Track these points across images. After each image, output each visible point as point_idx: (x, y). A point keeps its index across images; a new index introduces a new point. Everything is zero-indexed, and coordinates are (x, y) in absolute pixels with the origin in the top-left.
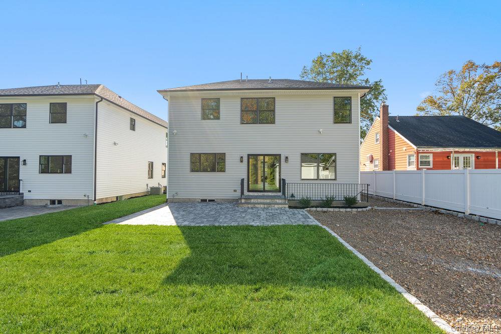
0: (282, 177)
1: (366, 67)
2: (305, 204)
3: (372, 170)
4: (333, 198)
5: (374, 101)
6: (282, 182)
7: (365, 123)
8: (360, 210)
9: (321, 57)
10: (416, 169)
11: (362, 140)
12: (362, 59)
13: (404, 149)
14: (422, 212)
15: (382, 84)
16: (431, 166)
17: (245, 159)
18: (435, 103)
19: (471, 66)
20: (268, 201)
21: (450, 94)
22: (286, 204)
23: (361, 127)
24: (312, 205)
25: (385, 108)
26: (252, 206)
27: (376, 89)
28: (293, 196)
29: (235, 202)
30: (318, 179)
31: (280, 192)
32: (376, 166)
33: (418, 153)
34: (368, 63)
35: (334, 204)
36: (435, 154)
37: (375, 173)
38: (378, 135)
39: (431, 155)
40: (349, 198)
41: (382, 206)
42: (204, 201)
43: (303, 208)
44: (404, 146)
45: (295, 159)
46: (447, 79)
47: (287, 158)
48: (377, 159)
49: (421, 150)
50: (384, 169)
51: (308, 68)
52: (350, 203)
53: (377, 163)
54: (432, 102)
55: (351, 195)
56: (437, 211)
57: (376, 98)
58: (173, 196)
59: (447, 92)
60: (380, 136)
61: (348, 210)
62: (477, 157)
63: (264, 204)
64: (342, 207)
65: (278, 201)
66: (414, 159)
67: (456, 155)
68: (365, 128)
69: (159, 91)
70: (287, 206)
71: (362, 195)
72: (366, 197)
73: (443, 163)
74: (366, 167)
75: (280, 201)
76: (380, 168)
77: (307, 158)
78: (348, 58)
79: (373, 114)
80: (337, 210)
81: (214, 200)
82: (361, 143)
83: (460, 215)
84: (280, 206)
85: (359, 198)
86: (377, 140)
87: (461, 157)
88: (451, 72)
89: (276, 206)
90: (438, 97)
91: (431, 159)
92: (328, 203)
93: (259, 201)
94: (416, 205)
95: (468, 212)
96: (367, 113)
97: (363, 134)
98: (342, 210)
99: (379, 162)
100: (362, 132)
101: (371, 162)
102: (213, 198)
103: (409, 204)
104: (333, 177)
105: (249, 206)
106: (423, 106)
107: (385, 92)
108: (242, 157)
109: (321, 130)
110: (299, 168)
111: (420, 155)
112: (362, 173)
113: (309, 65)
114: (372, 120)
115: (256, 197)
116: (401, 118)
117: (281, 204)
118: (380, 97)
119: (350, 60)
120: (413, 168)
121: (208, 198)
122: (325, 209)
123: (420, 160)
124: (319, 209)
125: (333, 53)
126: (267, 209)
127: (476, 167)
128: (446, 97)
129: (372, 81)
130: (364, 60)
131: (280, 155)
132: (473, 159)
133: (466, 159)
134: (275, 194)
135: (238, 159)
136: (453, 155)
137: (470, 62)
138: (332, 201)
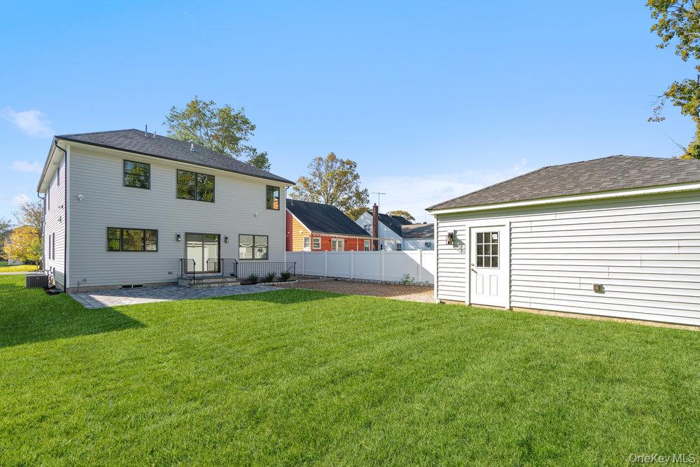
0: (221, 257)
1: (251, 132)
2: (254, 280)
4: (273, 274)
6: (222, 262)
8: (291, 282)
10: (310, 250)
13: (301, 232)
16: (320, 248)
19: (332, 157)
21: (317, 178)
24: (259, 281)
26: (207, 285)
29: (174, 285)
30: (254, 259)
31: (220, 272)
33: (312, 236)
34: (253, 128)
35: (275, 279)
36: (322, 237)
39: (320, 239)
40: (284, 273)
42: (125, 287)
44: (300, 229)
45: (234, 239)
46: (316, 164)
47: (226, 238)
49: (315, 234)
52: (286, 277)
54: (304, 182)
56: (336, 279)
58: (79, 283)
61: (287, 282)
62: (346, 241)
63: (219, 283)
64: (282, 281)
65: (228, 279)
66: (309, 242)
70: (239, 283)
73: (328, 245)
75: (231, 280)
80: (279, 283)
81: (141, 286)
83: (349, 280)
84: (233, 284)
87: (337, 242)
88: (320, 159)
89: (230, 284)
90: (309, 179)
91: (320, 242)
92: (270, 279)
102: (141, 283)
103: (317, 277)
104: (265, 257)
108: (178, 236)
109: (256, 213)
110: (237, 248)
111: (313, 238)
116: (294, 202)
117: (232, 282)
120: (308, 249)
121: (133, 284)
122: (271, 283)
123: (313, 242)
124: (267, 284)
126: (222, 286)
127: (345, 250)
128: (314, 180)
129: (259, 152)
130: (248, 123)
131: (219, 236)
132: (343, 242)
133: (340, 242)
134: (215, 274)
135: (174, 237)
136: (333, 239)
137: (332, 154)
138: (273, 277)
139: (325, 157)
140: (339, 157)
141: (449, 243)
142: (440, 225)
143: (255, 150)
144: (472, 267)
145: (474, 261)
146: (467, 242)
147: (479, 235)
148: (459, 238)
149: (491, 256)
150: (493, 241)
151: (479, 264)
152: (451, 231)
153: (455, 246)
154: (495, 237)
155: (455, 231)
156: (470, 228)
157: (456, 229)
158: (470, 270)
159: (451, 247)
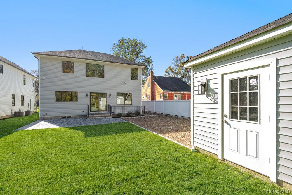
0: (108, 104)
1: (145, 49)
2: (119, 116)
3: (146, 100)
4: (131, 113)
5: (148, 66)
6: (108, 106)
7: (144, 77)
8: (141, 117)
9: (123, 40)
11: (143, 85)
12: (142, 45)
14: (163, 116)
15: (151, 59)
16: (168, 99)
17: (89, 95)
18: (172, 70)
19: (183, 56)
20: (102, 115)
21: (177, 67)
22: (110, 116)
23: (142, 78)
24: (122, 116)
25: (152, 72)
26: (95, 118)
27: (148, 61)
28: (113, 113)
29: (85, 117)
30: (124, 105)
31: (107, 111)
32: (148, 98)
33: (163, 93)
34: (145, 47)
35: (132, 115)
37: (147, 101)
38: (149, 84)
39: (168, 94)
40: (138, 112)
41: (150, 115)
42: (64, 117)
43: (119, 117)
44: (159, 90)
45: (114, 95)
46: (175, 60)
47: (110, 95)
48: (149, 95)
50: (151, 100)
51: (116, 44)
52: (138, 114)
53: (149, 97)
54: (170, 69)
55: (138, 111)
56: (167, 115)
57: (149, 65)
58: (44, 116)
59: (175, 66)
60: (150, 85)
61: (137, 117)
62: (182, 95)
63: (101, 117)
64: (135, 116)
65: (107, 115)
66: (162, 95)
67: (176, 94)
68: (144, 79)
69: (33, 53)
70: (112, 117)
71: (142, 111)
72: (144, 112)
73: (171, 98)
74: (144, 99)
75: (108, 115)
76: (149, 100)
77: (119, 94)
78: (136, 44)
79: (148, 72)
80: (133, 117)
81: (71, 117)
82: (142, 87)
83: (173, 116)
84: (108, 117)
85: (141, 112)
86: (149, 86)
87: (177, 95)
88: (177, 57)
89: (106, 117)
90: (173, 67)
91: (168, 96)
92: (129, 115)
93: (98, 115)
94: (161, 114)
95: (175, 115)
96: (145, 72)
97: (143, 82)
98: (135, 117)
99: (149, 96)
100: (142, 81)
101: (146, 96)
102: (70, 116)
103: (159, 114)
104: (131, 104)
105: (93, 118)
106: (167, 70)
107: (152, 63)
108: (87, 94)
109: (126, 82)
110: (116, 99)
111: (164, 94)
112: (142, 101)
113: (117, 43)
114: (147, 75)
115: (96, 114)
116: (158, 77)
117: (108, 116)
118: (150, 65)
119: (137, 44)
120: (162, 99)
121: (67, 116)
122: (128, 117)
123: (164, 96)
124: (126, 117)
125: (129, 39)
126: (102, 118)
127: (182, 99)
128: (175, 68)
129: (147, 57)
130: (143, 45)
131: (107, 93)
132: (181, 96)
133: (179, 95)
134: (105, 112)
135: (85, 95)
136: (174, 94)
137: (183, 54)
138: (131, 114)
139: (179, 56)
140: (186, 55)
141: (202, 93)
142: (195, 76)
143: (145, 56)
144: (225, 119)
145: (227, 112)
146: (219, 91)
147: (233, 82)
148: (212, 87)
149: (248, 106)
150: (251, 88)
151: (234, 115)
152: (204, 81)
153: (208, 95)
154: (253, 82)
155: (208, 81)
156: (223, 75)
157: (208, 78)
158: (222, 121)
159: (204, 96)
